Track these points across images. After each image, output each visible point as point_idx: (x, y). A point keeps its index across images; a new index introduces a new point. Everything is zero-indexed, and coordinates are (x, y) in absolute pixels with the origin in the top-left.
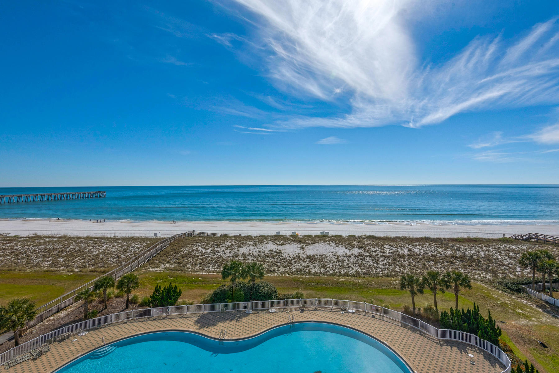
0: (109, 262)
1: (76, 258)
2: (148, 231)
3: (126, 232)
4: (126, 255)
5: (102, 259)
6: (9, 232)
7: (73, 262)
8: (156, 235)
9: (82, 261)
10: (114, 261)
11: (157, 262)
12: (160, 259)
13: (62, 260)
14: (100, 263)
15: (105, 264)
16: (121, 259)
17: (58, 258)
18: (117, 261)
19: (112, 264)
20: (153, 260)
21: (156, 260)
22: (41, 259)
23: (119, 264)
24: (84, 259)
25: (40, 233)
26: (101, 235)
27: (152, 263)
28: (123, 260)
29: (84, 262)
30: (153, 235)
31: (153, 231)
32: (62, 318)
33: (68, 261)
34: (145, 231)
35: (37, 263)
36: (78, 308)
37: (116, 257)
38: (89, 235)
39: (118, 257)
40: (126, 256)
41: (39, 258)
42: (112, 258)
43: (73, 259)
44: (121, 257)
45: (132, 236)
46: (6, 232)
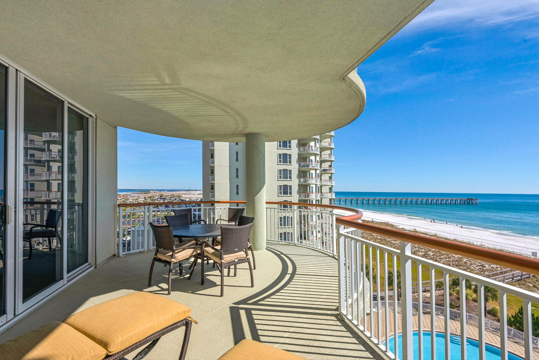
0: (472, 268)
1: (442, 255)
2: (525, 248)
3: (495, 243)
4: (491, 266)
5: (465, 263)
6: (399, 225)
7: (440, 258)
8: (534, 254)
9: (448, 259)
10: (477, 268)
11: (531, 285)
12: (535, 283)
13: (432, 254)
14: (463, 266)
15: (468, 268)
16: (484, 268)
17: (428, 251)
18: (480, 269)
19: (475, 271)
20: (525, 281)
21: (530, 283)
22: (417, 249)
23: (483, 273)
24: (449, 258)
25: (418, 229)
26: (468, 240)
27: (523, 284)
28: (487, 270)
29: (449, 261)
30: (531, 254)
31: (532, 249)
32: (427, 298)
33: (436, 256)
34: (521, 247)
35: (414, 251)
36: (440, 296)
37: (479, 264)
38: (456, 238)
39: (482, 265)
40: (491, 268)
41: (416, 248)
42: (476, 265)
43: (440, 256)
44: (485, 267)
45: (502, 248)
46: (397, 225)
